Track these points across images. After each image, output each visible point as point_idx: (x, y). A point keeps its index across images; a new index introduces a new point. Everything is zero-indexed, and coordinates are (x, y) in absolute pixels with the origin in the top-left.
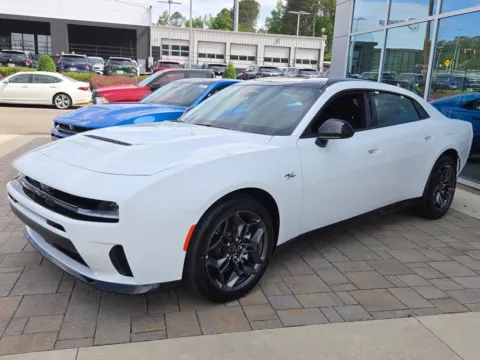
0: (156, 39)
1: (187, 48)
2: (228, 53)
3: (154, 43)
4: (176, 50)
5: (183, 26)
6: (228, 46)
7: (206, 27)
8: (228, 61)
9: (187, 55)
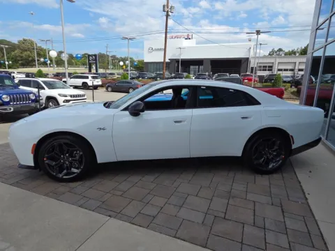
0: (253, 64)
1: (271, 67)
2: (297, 68)
3: (252, 65)
4: (264, 68)
5: (283, 55)
6: (297, 64)
7: (297, 54)
8: (296, 73)
9: (271, 70)
